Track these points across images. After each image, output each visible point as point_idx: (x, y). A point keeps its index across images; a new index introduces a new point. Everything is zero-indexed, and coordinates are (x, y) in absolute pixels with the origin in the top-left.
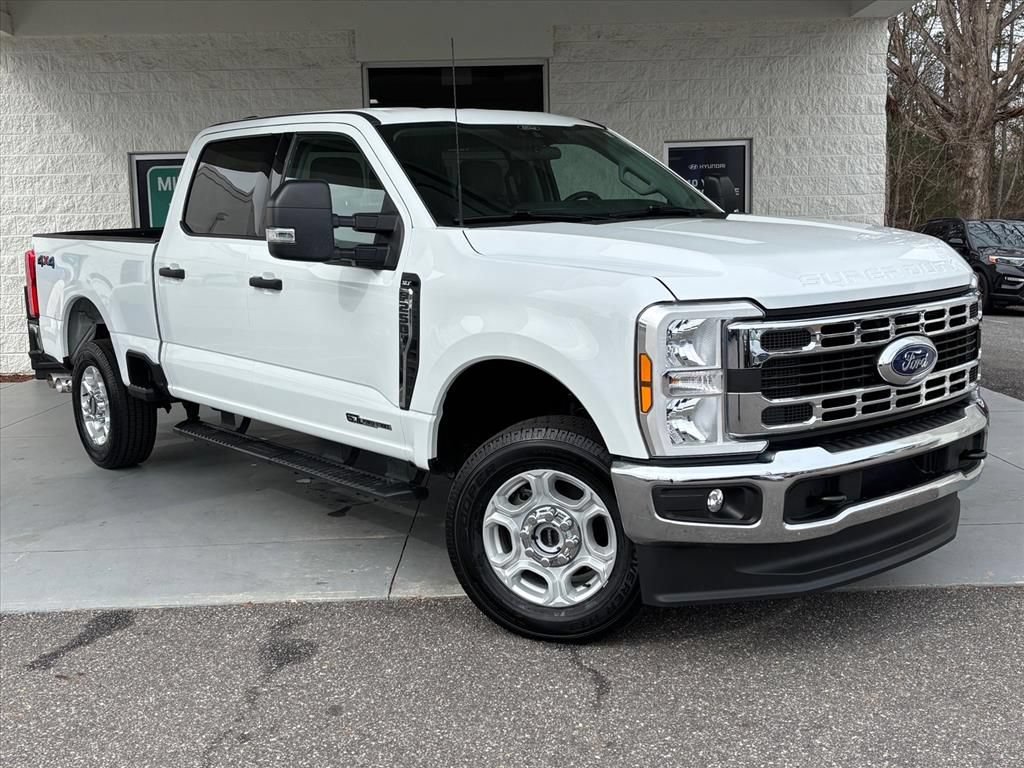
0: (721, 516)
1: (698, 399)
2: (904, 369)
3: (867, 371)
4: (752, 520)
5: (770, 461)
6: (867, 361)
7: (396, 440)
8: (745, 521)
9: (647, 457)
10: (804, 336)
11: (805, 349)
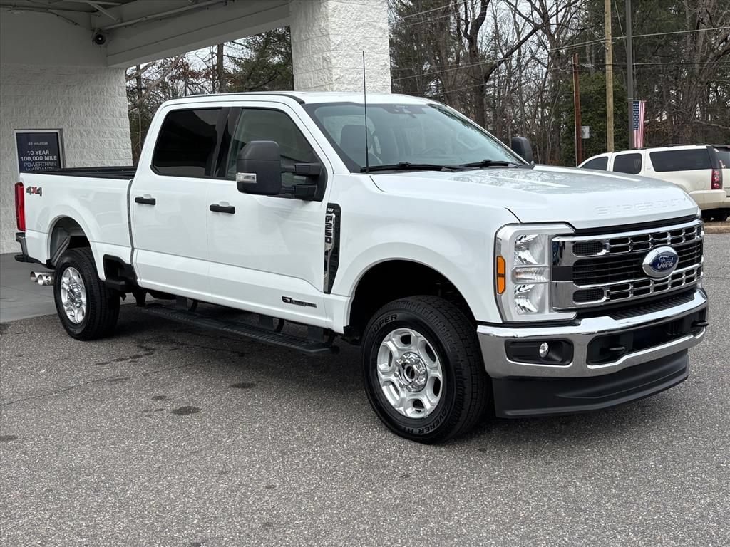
0: (547, 359)
1: (533, 285)
2: (659, 268)
3: (636, 268)
4: (567, 362)
5: (579, 325)
6: (635, 262)
7: (321, 315)
8: (563, 363)
9: (501, 322)
10: (598, 245)
11: (599, 254)
